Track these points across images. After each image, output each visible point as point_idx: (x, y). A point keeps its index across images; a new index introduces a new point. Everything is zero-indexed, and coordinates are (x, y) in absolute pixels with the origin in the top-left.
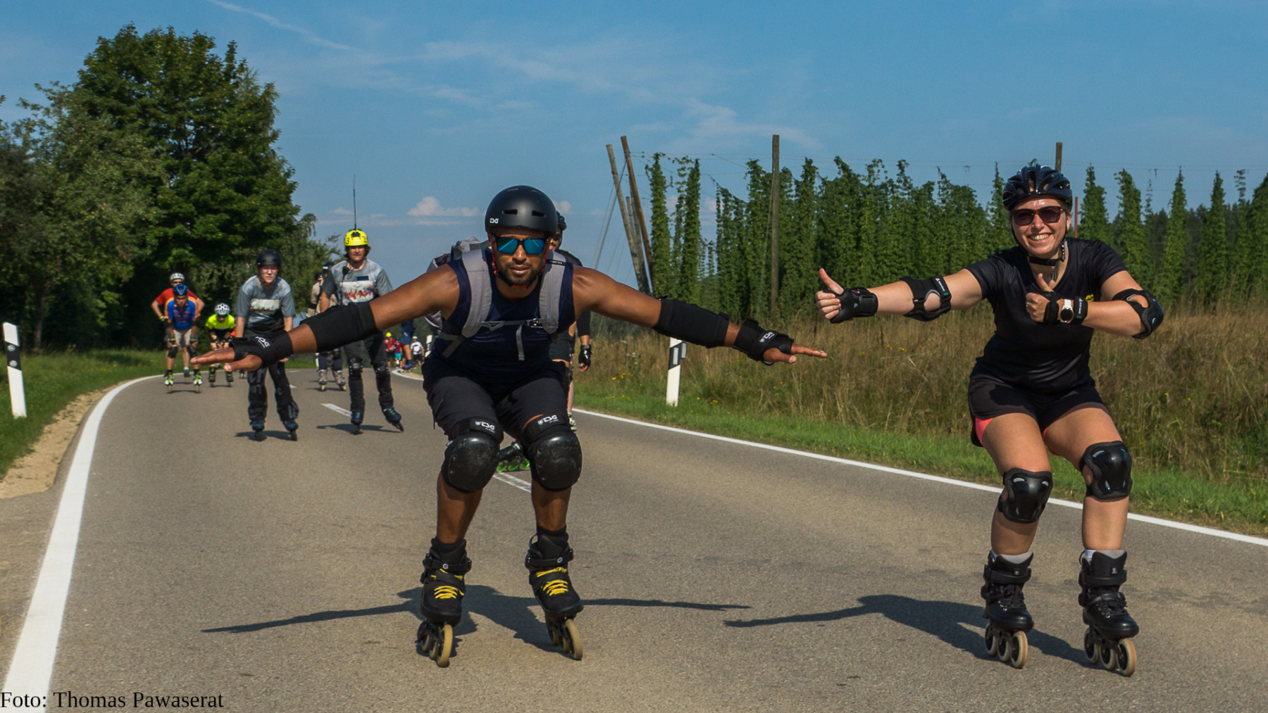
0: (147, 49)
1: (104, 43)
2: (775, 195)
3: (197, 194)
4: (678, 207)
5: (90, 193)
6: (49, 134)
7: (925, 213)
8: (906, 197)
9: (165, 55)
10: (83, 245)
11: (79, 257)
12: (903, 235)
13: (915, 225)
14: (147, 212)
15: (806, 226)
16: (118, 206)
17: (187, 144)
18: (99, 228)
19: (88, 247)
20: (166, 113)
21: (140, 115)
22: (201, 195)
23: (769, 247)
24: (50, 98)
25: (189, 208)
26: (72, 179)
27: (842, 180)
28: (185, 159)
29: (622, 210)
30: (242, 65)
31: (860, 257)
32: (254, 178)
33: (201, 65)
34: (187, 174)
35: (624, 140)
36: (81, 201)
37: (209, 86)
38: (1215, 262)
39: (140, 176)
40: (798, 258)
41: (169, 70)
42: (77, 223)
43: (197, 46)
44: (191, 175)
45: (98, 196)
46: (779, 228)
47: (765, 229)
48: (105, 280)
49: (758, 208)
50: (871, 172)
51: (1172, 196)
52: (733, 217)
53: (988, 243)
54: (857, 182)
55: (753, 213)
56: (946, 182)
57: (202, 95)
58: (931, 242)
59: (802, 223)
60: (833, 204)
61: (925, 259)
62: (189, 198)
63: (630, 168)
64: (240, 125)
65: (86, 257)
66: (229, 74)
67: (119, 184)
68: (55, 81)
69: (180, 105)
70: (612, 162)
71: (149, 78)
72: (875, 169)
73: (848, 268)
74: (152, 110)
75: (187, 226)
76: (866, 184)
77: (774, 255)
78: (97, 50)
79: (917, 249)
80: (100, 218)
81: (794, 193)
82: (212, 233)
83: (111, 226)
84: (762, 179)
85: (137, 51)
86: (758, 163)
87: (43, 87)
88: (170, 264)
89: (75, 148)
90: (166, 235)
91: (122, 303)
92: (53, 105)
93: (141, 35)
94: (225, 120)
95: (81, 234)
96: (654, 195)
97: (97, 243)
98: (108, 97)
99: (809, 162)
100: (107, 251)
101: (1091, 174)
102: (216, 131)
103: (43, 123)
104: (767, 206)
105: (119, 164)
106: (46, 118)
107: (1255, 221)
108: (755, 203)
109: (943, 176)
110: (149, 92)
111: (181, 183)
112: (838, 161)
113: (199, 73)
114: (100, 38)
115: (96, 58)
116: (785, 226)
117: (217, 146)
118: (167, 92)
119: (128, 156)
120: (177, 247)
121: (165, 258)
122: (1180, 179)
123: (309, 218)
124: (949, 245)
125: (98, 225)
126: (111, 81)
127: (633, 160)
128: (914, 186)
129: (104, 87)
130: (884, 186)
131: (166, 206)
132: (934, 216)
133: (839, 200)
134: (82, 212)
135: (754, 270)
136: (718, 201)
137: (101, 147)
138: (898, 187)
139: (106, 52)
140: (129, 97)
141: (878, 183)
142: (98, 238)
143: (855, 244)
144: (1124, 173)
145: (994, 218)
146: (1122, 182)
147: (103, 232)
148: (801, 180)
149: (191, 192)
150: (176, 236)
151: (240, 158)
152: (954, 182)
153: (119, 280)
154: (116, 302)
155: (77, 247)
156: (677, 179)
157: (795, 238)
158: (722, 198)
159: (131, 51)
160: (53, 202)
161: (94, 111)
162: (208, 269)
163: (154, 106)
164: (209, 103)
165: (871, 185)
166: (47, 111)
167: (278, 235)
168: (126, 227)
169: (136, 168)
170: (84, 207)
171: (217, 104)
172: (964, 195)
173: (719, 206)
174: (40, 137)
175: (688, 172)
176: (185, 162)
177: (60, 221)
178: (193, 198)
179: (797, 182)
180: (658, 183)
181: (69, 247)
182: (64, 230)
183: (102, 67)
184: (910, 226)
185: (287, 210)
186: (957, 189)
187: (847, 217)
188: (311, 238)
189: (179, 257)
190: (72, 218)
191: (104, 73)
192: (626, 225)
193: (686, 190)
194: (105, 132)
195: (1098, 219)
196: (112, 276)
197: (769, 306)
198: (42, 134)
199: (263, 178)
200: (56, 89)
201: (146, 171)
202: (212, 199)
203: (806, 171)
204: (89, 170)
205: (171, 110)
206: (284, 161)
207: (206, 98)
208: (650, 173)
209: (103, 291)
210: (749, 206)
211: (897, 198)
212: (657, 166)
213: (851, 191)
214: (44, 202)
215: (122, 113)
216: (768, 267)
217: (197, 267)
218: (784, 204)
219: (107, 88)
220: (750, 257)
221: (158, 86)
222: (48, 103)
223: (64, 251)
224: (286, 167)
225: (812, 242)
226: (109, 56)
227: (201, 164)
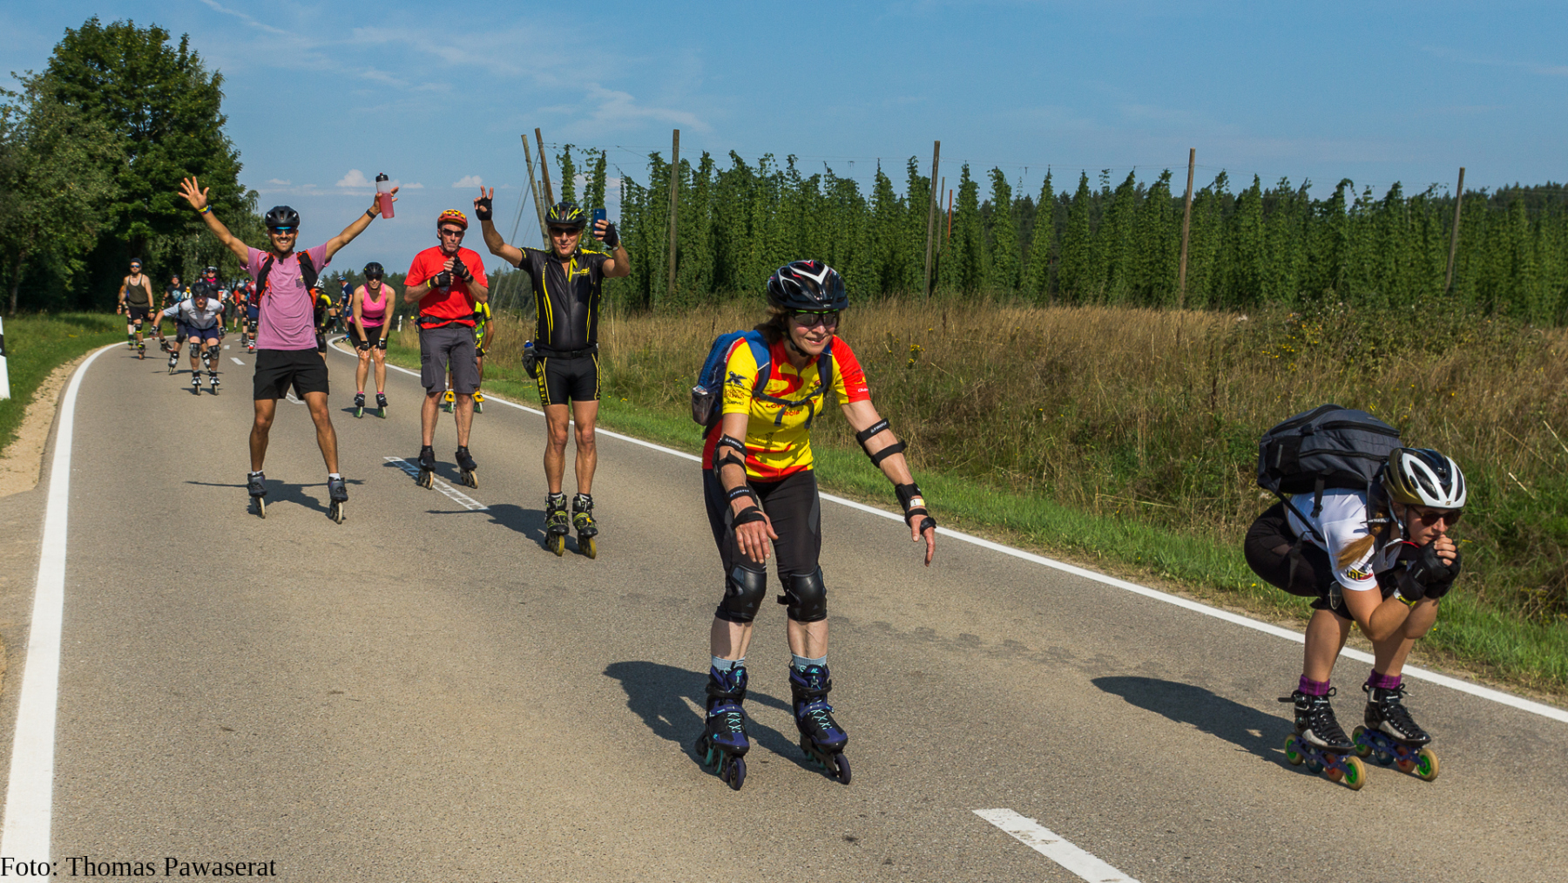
0: (108, 39)
1: (71, 33)
2: (674, 185)
3: (153, 173)
4: (586, 194)
5: (60, 174)
6: (23, 118)
7: (811, 203)
8: (795, 188)
9: (125, 45)
10: (54, 220)
11: (50, 231)
12: (791, 224)
13: (802, 214)
14: (110, 191)
15: (702, 214)
16: (84, 185)
17: (145, 127)
18: (68, 205)
19: (57, 222)
20: (127, 98)
21: (103, 100)
22: (157, 174)
23: (668, 232)
24: (24, 86)
25: (146, 185)
26: (43, 160)
27: (735, 172)
28: (143, 141)
29: (535, 195)
30: (193, 56)
31: (751, 243)
32: (204, 159)
33: (156, 55)
34: (144, 154)
35: (537, 132)
36: (52, 181)
37: (165, 75)
38: (1079, 254)
39: (104, 156)
40: (694, 244)
41: (129, 60)
42: (48, 200)
43: (154, 38)
44: (148, 155)
45: (66, 176)
46: (677, 216)
47: (665, 216)
48: (72, 250)
49: (659, 194)
50: (763, 166)
51: (1041, 192)
52: (635, 202)
53: (869, 232)
54: (750, 174)
55: (654, 202)
56: (832, 175)
57: (158, 82)
58: (816, 230)
59: (699, 211)
60: (727, 193)
61: (810, 245)
62: (146, 176)
63: (542, 158)
64: (192, 111)
65: (57, 231)
66: (182, 63)
67: (85, 166)
68: (29, 70)
69: (139, 91)
70: (526, 151)
71: (111, 66)
72: (767, 163)
73: (740, 253)
74: (114, 96)
75: (144, 202)
76: (759, 176)
77: (672, 240)
78: (65, 40)
79: (803, 236)
80: (69, 197)
81: (691, 182)
82: (167, 209)
83: (78, 204)
84: (663, 169)
85: (100, 41)
86: (660, 155)
87: (18, 75)
88: (130, 236)
89: (46, 131)
90: (126, 211)
91: (87, 270)
92: (27, 92)
93: (104, 27)
94: (178, 106)
95: (51, 210)
96: (564, 183)
97: (66, 219)
98: (74, 83)
99: (706, 155)
100: (74, 226)
101: (966, 171)
102: (170, 115)
103: (18, 109)
104: (666, 195)
105: (85, 147)
106: (20, 105)
107: (1117, 216)
108: (656, 192)
109: (829, 170)
110: (111, 79)
111: (138, 163)
112: (732, 154)
113: (155, 62)
114: (67, 29)
115: (64, 47)
116: (683, 212)
117: (172, 129)
118: (127, 79)
119: (93, 140)
120: (136, 221)
121: (125, 230)
122: (1049, 176)
123: (253, 194)
124: (832, 234)
125: (66, 202)
126: (77, 68)
127: (546, 151)
128: (802, 179)
129: (72, 73)
130: (774, 177)
131: (125, 184)
132: (820, 206)
133: (733, 190)
134: (54, 190)
135: (654, 254)
136: (622, 188)
137: (69, 131)
138: (788, 180)
139: (73, 42)
140: (93, 83)
141: (769, 175)
142: (66, 214)
143: (746, 232)
144: (996, 171)
145: (875, 209)
146: (994, 178)
147: (71, 209)
148: (699, 171)
149: (149, 171)
150: (135, 211)
151: (192, 141)
152: (838, 176)
153: (84, 249)
154: (82, 269)
155: (48, 222)
156: (585, 168)
157: (692, 225)
158: (625, 185)
159: (94, 41)
160: (27, 181)
161: (62, 96)
162: (162, 239)
163: (116, 92)
164: (165, 90)
165: (762, 178)
166: (22, 98)
167: (225, 212)
168: (89, 203)
169: (100, 152)
170: (54, 186)
171: (171, 91)
172: (848, 186)
173: (623, 192)
174: (16, 121)
175: (595, 162)
176: (144, 144)
177: (33, 198)
178: (150, 176)
179: (694, 172)
180: (568, 171)
181: (41, 222)
182: (37, 206)
183: (69, 56)
184: (797, 216)
185: (234, 189)
186: (841, 182)
187: (740, 207)
188: (253, 212)
189: (137, 230)
190: (44, 196)
191: (71, 61)
192: (538, 209)
193: (594, 178)
194: (72, 119)
195: (971, 212)
196: (79, 246)
197: (667, 286)
198: (17, 118)
199: (212, 159)
200: (30, 77)
201: (109, 154)
202: (167, 178)
203: (703, 163)
204: (58, 152)
205: (131, 96)
206: (229, 142)
207: (162, 85)
208: (561, 162)
209: (71, 257)
210: (650, 193)
211: (786, 189)
212: (567, 156)
213: (744, 182)
214: (20, 181)
215: (87, 98)
216: (667, 251)
217: (154, 239)
218: (682, 191)
219: (74, 74)
220: (649, 241)
221: (119, 74)
222: (22, 90)
223: (37, 225)
224: (232, 149)
225: (708, 229)
226: (75, 45)
227: (157, 145)
